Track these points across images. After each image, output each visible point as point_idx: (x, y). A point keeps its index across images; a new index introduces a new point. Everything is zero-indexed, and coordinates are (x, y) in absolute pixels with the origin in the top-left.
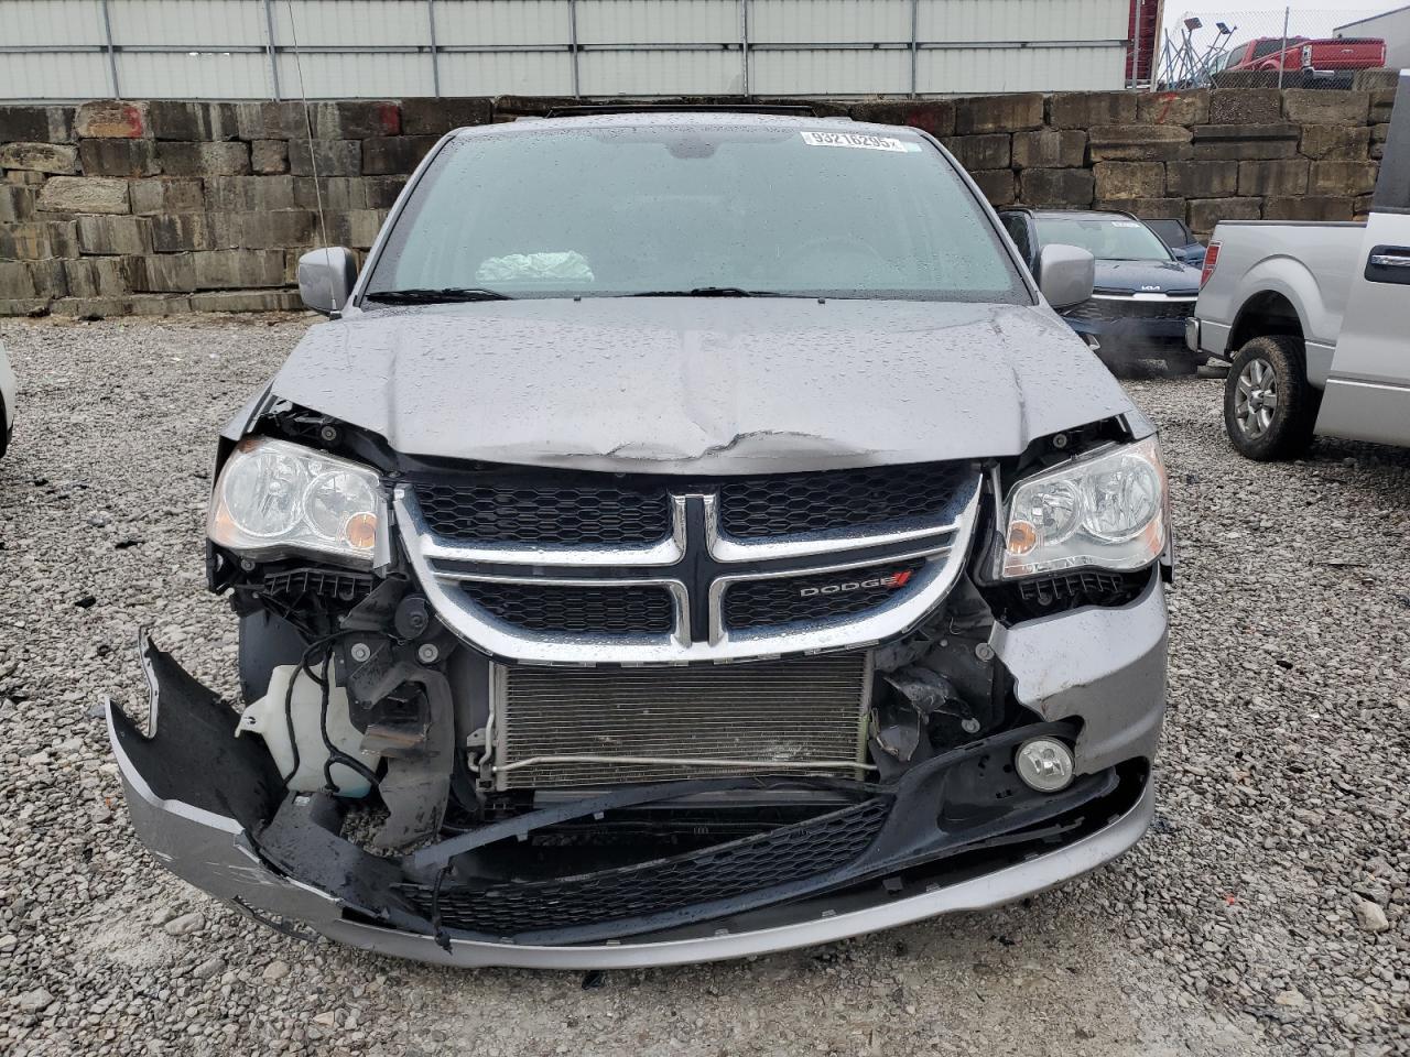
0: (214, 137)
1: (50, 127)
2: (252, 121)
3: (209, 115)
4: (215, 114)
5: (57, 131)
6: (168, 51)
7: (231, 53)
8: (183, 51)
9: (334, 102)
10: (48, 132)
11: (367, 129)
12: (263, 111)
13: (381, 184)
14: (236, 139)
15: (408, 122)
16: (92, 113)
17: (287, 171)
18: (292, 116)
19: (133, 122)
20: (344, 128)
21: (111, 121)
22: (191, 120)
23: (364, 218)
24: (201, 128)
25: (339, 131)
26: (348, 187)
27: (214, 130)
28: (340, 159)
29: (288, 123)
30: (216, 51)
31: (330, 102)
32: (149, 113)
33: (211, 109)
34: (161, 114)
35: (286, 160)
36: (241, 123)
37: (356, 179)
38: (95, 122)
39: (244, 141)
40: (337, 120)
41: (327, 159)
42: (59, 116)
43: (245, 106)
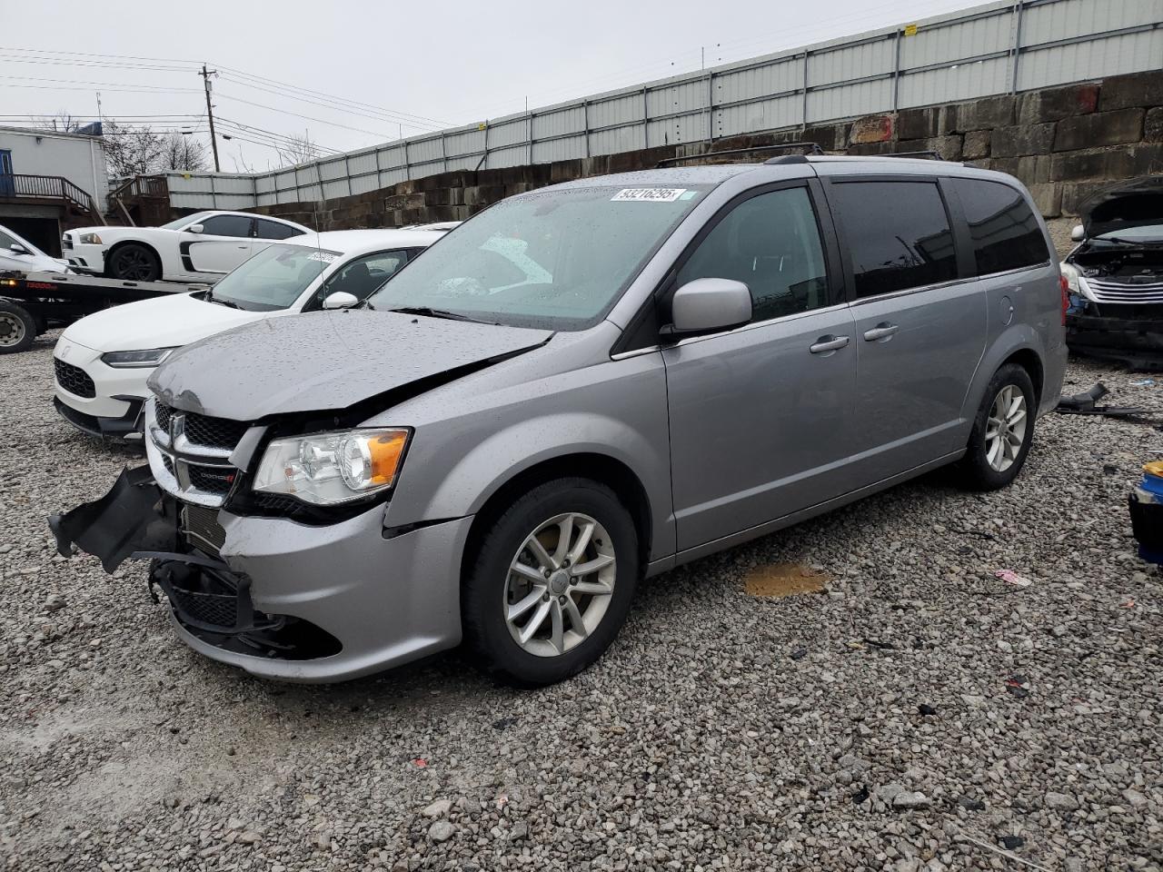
0: (939, 133)
1: (836, 139)
2: (968, 117)
3: (938, 117)
4: (942, 115)
5: (839, 141)
6: (936, 68)
7: (983, 60)
8: (947, 66)
9: (1038, 92)
10: (834, 142)
11: (1064, 111)
12: (978, 108)
13: (1067, 158)
14: (954, 133)
15: (1105, 99)
16: (861, 126)
17: (988, 155)
18: (1000, 108)
19: (886, 129)
20: (1043, 112)
21: (872, 130)
22: (925, 122)
23: (1042, 191)
24: (931, 128)
25: (1038, 116)
26: (1035, 164)
27: (939, 127)
28: (1034, 141)
29: (996, 114)
30: (972, 61)
31: (1035, 92)
32: (898, 121)
33: (940, 111)
34: (905, 121)
35: (988, 146)
36: (960, 119)
37: (1044, 157)
38: (862, 132)
39: (959, 134)
40: (1038, 106)
41: (1023, 141)
42: (842, 131)
43: (965, 106)
